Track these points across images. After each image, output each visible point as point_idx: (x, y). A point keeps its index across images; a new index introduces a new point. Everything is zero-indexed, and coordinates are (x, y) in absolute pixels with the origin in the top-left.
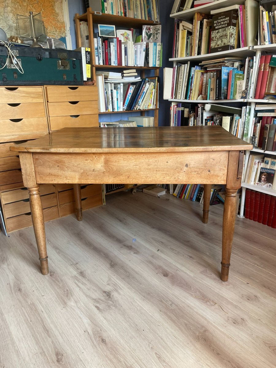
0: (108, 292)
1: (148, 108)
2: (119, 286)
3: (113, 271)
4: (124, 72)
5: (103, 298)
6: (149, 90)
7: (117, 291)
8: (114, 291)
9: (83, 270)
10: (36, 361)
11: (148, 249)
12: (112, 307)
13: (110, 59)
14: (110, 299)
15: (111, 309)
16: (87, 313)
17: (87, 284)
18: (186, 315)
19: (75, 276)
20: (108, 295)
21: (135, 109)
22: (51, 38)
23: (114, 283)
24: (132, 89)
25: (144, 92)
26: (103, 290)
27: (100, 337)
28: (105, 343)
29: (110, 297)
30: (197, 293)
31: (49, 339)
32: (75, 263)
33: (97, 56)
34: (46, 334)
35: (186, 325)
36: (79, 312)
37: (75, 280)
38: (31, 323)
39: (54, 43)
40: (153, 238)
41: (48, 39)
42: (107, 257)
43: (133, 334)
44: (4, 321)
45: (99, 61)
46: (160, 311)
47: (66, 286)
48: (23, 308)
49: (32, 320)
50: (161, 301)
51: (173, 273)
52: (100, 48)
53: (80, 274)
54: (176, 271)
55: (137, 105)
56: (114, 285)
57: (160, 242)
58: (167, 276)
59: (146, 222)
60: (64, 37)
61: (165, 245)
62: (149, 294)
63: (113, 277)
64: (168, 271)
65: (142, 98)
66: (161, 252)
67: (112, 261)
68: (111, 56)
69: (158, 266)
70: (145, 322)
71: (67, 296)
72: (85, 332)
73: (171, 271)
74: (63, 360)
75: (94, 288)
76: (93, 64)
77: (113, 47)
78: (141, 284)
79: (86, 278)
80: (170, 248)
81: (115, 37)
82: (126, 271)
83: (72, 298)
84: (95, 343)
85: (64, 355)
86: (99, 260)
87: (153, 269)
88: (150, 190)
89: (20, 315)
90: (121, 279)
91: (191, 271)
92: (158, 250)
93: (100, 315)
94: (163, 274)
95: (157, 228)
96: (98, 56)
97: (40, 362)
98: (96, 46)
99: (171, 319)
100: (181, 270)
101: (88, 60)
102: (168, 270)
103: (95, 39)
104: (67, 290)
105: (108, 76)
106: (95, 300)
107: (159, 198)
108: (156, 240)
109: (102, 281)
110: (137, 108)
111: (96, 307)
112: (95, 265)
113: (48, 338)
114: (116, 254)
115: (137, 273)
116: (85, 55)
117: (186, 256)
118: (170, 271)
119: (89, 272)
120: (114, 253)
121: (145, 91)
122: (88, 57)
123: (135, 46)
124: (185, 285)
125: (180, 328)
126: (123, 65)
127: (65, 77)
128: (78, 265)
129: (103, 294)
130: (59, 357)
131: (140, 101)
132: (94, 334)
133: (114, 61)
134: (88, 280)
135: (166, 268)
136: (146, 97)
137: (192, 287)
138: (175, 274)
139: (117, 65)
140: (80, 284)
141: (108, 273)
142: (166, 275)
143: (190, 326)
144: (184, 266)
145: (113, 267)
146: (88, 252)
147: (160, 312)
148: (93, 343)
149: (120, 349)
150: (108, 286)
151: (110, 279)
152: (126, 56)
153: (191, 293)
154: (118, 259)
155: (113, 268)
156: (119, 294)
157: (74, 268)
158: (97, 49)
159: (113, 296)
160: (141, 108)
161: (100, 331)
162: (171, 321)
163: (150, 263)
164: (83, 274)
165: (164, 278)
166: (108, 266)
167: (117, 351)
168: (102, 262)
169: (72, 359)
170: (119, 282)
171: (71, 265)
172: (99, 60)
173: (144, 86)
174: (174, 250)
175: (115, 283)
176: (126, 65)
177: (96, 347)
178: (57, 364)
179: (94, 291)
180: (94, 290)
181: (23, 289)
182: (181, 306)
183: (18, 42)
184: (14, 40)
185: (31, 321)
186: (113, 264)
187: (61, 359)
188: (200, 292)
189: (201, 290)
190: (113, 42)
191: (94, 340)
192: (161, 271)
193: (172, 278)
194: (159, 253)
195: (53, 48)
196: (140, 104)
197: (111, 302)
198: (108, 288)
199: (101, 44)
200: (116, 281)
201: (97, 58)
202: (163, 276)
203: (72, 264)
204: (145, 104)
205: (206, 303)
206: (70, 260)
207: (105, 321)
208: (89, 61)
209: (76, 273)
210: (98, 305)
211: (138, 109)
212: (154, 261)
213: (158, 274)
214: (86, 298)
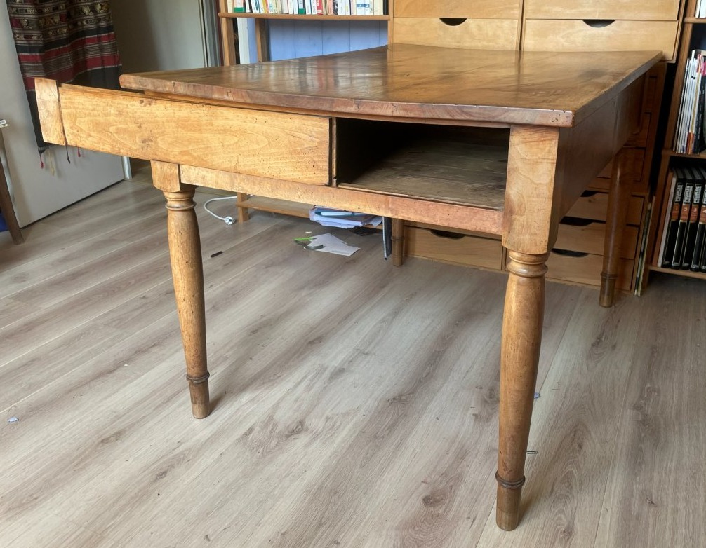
0: (305, 427)
2: (332, 436)
3: (380, 408)
5: (280, 428)
8: (312, 434)
9: (351, 368)
12: (261, 450)
14: (283, 438)
15: (254, 451)
16: (228, 425)
17: (311, 391)
19: (325, 368)
20: (296, 430)
23: (338, 424)
26: (305, 418)
27: (172, 466)
29: (289, 436)
31: (150, 411)
32: (366, 352)
37: (313, 374)
40: (579, 424)
42: (420, 382)
43: (194, 510)
46: (284, 533)
47: (291, 370)
50: (320, 524)
51: (451, 514)
53: (337, 369)
56: (333, 428)
57: (576, 445)
58: (426, 505)
61: (576, 457)
62: (335, 493)
63: (359, 416)
64: (452, 501)
67: (412, 393)
69: (460, 474)
70: (237, 517)
71: (263, 383)
72: (179, 442)
73: (456, 508)
74: (107, 445)
75: (304, 406)
78: (362, 467)
79: (329, 383)
80: (570, 472)
82: (392, 427)
83: (259, 392)
84: (154, 466)
85: (118, 441)
87: (438, 468)
90: (359, 429)
92: (534, 452)
93: (230, 443)
94: (428, 495)
97: (98, 424)
102: (458, 499)
104: (280, 376)
108: (579, 432)
109: (332, 406)
111: (251, 430)
112: (380, 376)
114: (443, 389)
115: (398, 447)
117: (560, 519)
118: (456, 503)
119: (350, 378)
120: (444, 384)
128: (362, 357)
129: (292, 423)
130: (112, 438)
132: (176, 455)
134: (325, 388)
135: (463, 493)
138: (449, 518)
140: (306, 382)
141: (365, 403)
142: (429, 501)
145: (392, 402)
147: (280, 535)
149: (145, 507)
150: (322, 420)
151: (345, 415)
154: (425, 399)
155: (389, 403)
156: (307, 446)
157: (350, 357)
159: (295, 439)
161: (186, 460)
163: (457, 457)
164: (338, 375)
165: (416, 504)
166: (391, 395)
168: (397, 381)
169: (111, 454)
170: (346, 431)
171: (358, 350)
174: (569, 482)
175: (340, 426)
177: (143, 472)
178: (96, 443)
179: (295, 408)
180: (299, 407)
186: (404, 398)
191: (162, 461)
192: (441, 487)
193: (430, 518)
197: (273, 443)
198: (316, 423)
200: (347, 425)
202: (423, 495)
203: (362, 348)
206: (371, 343)
207: (215, 457)
209: (336, 365)
210: (257, 429)
212: (474, 460)
213: (423, 485)
214: (270, 406)
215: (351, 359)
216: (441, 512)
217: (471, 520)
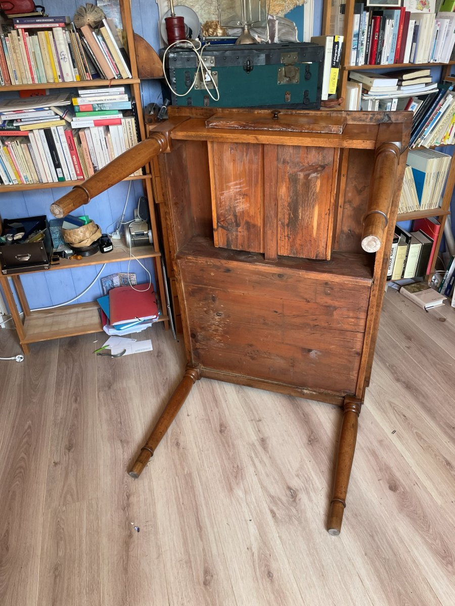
0: (294, 489)
1: (442, 143)
2: (313, 485)
3: (310, 452)
4: (405, 77)
5: (284, 499)
6: (451, 108)
7: (308, 493)
8: (303, 490)
9: (266, 435)
10: (178, 573)
11: (377, 425)
12: (294, 519)
13: (380, 53)
14: (294, 504)
15: (291, 523)
16: (257, 519)
17: (267, 465)
18: (405, 577)
19: (253, 444)
20: (293, 494)
21: (414, 147)
22: (275, 19)
23: (306, 476)
24: (415, 108)
25: (440, 113)
26: (287, 483)
27: (266, 566)
28: (271, 580)
29: (295, 501)
30: (437, 541)
31: (200, 543)
32: (257, 419)
33: (354, 49)
34: (197, 533)
35: (400, 594)
36: (246, 511)
37: (252, 452)
38: (183, 506)
39: (279, 30)
40: (390, 403)
41: (270, 19)
42: (306, 422)
43: (314, 579)
44: (151, 491)
45: (357, 59)
46: (366, 554)
47: (238, 458)
48: (177, 478)
49: (184, 502)
50: (372, 536)
51: (407, 488)
52: (363, 32)
53: (260, 441)
54: (414, 485)
55: (419, 139)
56: (306, 479)
57: (402, 416)
58: (394, 491)
59: (388, 365)
60: (301, 5)
61: (409, 423)
62: (356, 515)
63: (308, 463)
64: (399, 481)
65: (431, 126)
66: (399, 437)
67: (312, 432)
68: (383, 46)
69: (385, 464)
70: (337, 565)
71: (236, 477)
72: (248, 549)
73: (404, 483)
74: (212, 584)
75: (276, 476)
76: (346, 65)
77: (391, 28)
79: (268, 452)
80: (416, 432)
81: (399, 5)
83: (241, 484)
84: (258, 573)
85: (214, 576)
86: (293, 423)
87: (375, 468)
88: (414, 292)
89: (172, 488)
90: (318, 471)
91: (440, 494)
92: (394, 432)
93: (274, 528)
94: (388, 485)
95: (404, 382)
96: (357, 48)
97: (183, 576)
98: (356, 29)
99: (379, 577)
100: (423, 486)
101: (336, 59)
102: (400, 479)
103: (357, 16)
104: (238, 466)
105: (370, 88)
106: (273, 499)
107: (427, 311)
108: (396, 408)
109: (289, 467)
110: (418, 144)
111: (272, 512)
112: (286, 431)
113: (199, 540)
114: (321, 420)
116: (332, 51)
117: (439, 459)
118: (402, 481)
119: (273, 442)
120: (319, 416)
121: (442, 111)
122: (337, 53)
123: (437, 22)
124: (421, 519)
125: (387, 596)
126: (406, 61)
127: (289, 96)
128: (260, 423)
129: (286, 492)
130: (207, 578)
131: (428, 130)
132: (259, 557)
133: (388, 55)
134: (270, 457)
135: (398, 474)
136: (440, 123)
137: (431, 527)
138: (408, 490)
139: (392, 62)
140: (256, 461)
141: (301, 453)
142: (393, 487)
143: (404, 599)
144: (430, 479)
145: (311, 444)
146: (280, 402)
147: (365, 557)
148: (255, 573)
149: (290, 600)
150: (296, 478)
151: (301, 467)
152: (414, 44)
153: (427, 538)
154: (322, 431)
155: (310, 446)
156: (310, 500)
157: (255, 428)
158: (358, 35)
159: (300, 500)
160: (426, 146)
161: (268, 556)
162: (377, 579)
163: (373, 456)
164: (264, 444)
165: (389, 493)
166: (305, 440)
167: (285, 600)
168: (297, 428)
169: (223, 587)
170: (314, 476)
171: (252, 420)
172: (357, 57)
173: (441, 102)
174: (421, 438)
175: (308, 476)
176: (412, 61)
177: (258, 582)
178: (203, 588)
179: (274, 481)
180: (275, 479)
181: (182, 444)
182: (402, 556)
183: (217, 36)
184: (211, 30)
185: (183, 504)
186: (312, 437)
187: (209, 583)
188: (442, 540)
189: (445, 537)
190: (391, 17)
191: (257, 568)
192: (388, 478)
193: (403, 497)
194: (393, 438)
195: (276, 40)
196: (425, 137)
197: (294, 511)
198: (295, 483)
199: (367, 23)
200: (310, 472)
201: (354, 53)
203: (253, 418)
204: (437, 137)
205: (447, 566)
206: (252, 411)
207: (278, 542)
208: (337, 61)
209: (256, 438)
210: (274, 509)
211: (419, 146)
212: (382, 453)
213: (381, 482)
214: (260, 490)
215: (257, 430)
216: (403, 490)
217: (416, 485)
